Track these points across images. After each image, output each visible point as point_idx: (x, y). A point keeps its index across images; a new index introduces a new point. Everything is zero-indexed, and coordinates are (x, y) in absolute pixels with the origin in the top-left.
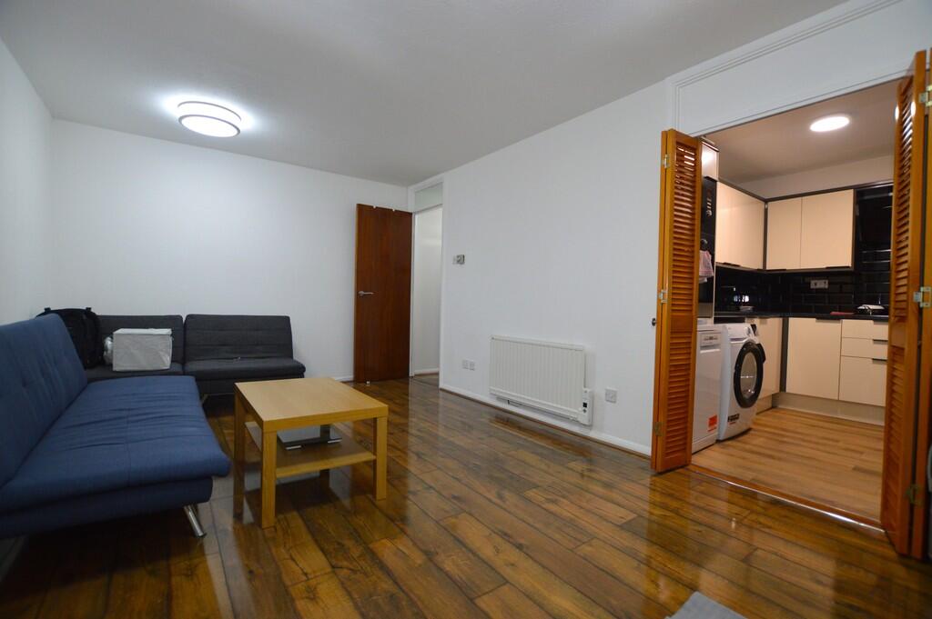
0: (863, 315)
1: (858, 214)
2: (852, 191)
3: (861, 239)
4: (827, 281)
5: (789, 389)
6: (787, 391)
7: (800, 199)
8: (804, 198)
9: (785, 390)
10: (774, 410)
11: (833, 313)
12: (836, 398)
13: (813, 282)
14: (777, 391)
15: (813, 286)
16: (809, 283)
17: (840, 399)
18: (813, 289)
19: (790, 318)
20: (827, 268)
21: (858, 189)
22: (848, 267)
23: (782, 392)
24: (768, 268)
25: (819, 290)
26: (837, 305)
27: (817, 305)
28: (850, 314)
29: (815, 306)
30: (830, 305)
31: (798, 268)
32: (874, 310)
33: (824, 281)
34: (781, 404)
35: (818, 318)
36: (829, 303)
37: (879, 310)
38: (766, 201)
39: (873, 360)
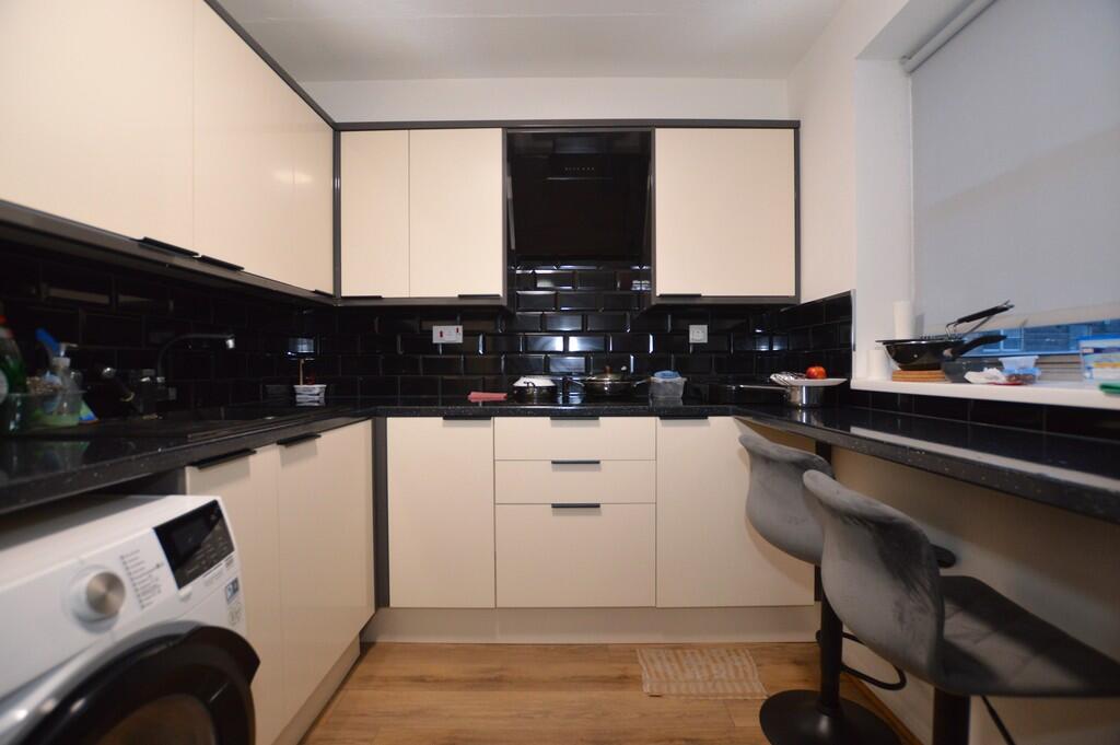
0: (519, 404)
1: (510, 196)
2: (498, 132)
4: (460, 328)
5: (397, 598)
6: (392, 605)
7: (404, 133)
8: (412, 132)
9: (387, 605)
11: (474, 396)
12: (492, 605)
13: (436, 330)
14: (371, 613)
15: (436, 339)
16: (430, 333)
17: (498, 606)
18: (437, 345)
19: (389, 419)
20: (461, 297)
21: (510, 131)
22: (496, 297)
23: (383, 610)
24: (345, 292)
25: (448, 347)
26: (480, 377)
27: (446, 377)
28: (501, 396)
29: (442, 380)
30: (470, 377)
31: (405, 295)
32: (540, 388)
33: (455, 327)
34: (382, 639)
35: (446, 418)
36: (466, 374)
37: (548, 388)
38: (338, 129)
39: (554, 506)
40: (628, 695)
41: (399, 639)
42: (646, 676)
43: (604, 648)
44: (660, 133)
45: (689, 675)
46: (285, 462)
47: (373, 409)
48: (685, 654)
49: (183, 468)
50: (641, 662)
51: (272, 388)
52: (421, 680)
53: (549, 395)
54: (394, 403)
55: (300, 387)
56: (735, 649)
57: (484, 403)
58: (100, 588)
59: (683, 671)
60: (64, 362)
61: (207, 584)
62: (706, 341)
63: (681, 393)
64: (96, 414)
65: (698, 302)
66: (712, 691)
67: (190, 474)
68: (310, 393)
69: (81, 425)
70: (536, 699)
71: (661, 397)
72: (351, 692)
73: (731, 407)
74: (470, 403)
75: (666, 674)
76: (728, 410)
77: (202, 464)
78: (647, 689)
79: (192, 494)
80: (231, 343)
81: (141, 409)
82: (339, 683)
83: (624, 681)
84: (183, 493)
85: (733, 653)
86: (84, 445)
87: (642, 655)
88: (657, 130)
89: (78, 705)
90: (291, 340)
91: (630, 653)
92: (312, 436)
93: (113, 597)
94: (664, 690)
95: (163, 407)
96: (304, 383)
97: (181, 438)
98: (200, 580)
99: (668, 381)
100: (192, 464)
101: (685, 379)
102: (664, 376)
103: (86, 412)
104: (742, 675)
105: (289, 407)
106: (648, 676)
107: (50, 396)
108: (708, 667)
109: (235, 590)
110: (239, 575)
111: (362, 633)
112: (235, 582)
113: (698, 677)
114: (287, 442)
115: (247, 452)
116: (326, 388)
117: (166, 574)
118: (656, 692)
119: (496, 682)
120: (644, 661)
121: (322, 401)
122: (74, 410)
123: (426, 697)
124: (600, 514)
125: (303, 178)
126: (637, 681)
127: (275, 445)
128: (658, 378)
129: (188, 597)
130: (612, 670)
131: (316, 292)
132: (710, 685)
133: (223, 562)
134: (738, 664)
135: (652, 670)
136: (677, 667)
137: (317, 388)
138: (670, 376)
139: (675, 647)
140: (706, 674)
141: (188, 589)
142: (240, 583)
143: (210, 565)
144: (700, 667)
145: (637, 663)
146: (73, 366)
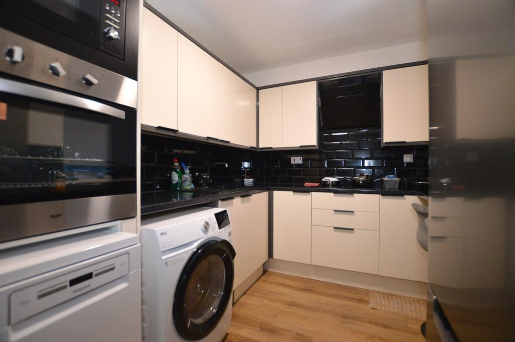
0: (324, 187)
1: (320, 105)
2: (315, 82)
3: (322, 125)
4: (302, 158)
5: (276, 255)
6: (274, 257)
7: (280, 88)
8: (283, 87)
9: (272, 257)
10: (266, 274)
11: (307, 184)
12: (310, 263)
13: (292, 158)
14: (267, 258)
15: (292, 162)
16: (290, 160)
17: (312, 264)
18: (293, 164)
19: (274, 191)
20: (301, 146)
21: (320, 81)
22: (314, 146)
23: (270, 259)
24: (260, 146)
25: (297, 165)
26: (309, 177)
27: (297, 177)
28: (317, 184)
29: (295, 178)
30: (304, 177)
31: (281, 147)
32: (332, 182)
33: (299, 158)
34: (270, 270)
35: (294, 191)
36: (303, 175)
37: (336, 182)
38: (258, 89)
39: (335, 228)
40: (363, 306)
41: (277, 271)
42: (371, 301)
43: (356, 289)
44: (385, 73)
45: (392, 305)
46: (242, 202)
47: (269, 188)
48: (392, 298)
49: (218, 201)
50: (370, 295)
51: (237, 180)
52: (283, 285)
53: (336, 184)
54: (277, 186)
55: (245, 180)
56: (418, 301)
57: (311, 187)
58: (206, 225)
59: (389, 303)
60: (188, 171)
61: (225, 230)
62: (412, 162)
63: (398, 185)
64: (195, 186)
65: (405, 145)
66: (401, 313)
67: (220, 202)
68: (249, 181)
69: (191, 189)
70: (324, 299)
71: (387, 187)
72: (259, 283)
73: (416, 191)
74: (305, 187)
75: (381, 302)
76: (415, 193)
77: (223, 200)
78: (370, 305)
79: (220, 207)
80: (227, 166)
81: (204, 185)
82: (256, 279)
83: (361, 301)
84: (218, 207)
85: (416, 302)
86: (192, 194)
87: (372, 295)
88: (384, 72)
89: (200, 251)
90: (243, 163)
91: (367, 292)
92: (249, 195)
93: (208, 227)
94: (378, 308)
95: (209, 185)
96: (247, 178)
97: (217, 193)
98: (223, 229)
99: (391, 179)
100: (220, 200)
101: (399, 179)
102: (388, 177)
103: (192, 186)
104: (418, 310)
105: (242, 185)
106: (372, 301)
107: (185, 181)
108: (402, 304)
109: (230, 234)
110: (231, 230)
111: (264, 264)
112: (230, 232)
113: (396, 307)
114: (243, 196)
115: (232, 198)
116: (254, 180)
117: (216, 225)
118: (374, 307)
119: (310, 291)
120: (372, 297)
121: (253, 185)
122: (190, 185)
123: (284, 290)
124: (354, 233)
125: (247, 103)
126: (368, 302)
127: (239, 197)
128: (386, 179)
129: (220, 232)
130: (357, 297)
131: (251, 147)
132: (400, 310)
133: (228, 226)
134: (417, 306)
135: (375, 300)
136: (387, 301)
137: (251, 180)
138: (392, 177)
139: (388, 294)
140: (400, 306)
141: (221, 230)
142: (232, 233)
143: (225, 226)
144: (398, 304)
145: (369, 296)
146: (190, 173)
